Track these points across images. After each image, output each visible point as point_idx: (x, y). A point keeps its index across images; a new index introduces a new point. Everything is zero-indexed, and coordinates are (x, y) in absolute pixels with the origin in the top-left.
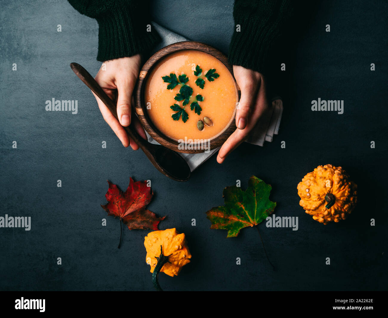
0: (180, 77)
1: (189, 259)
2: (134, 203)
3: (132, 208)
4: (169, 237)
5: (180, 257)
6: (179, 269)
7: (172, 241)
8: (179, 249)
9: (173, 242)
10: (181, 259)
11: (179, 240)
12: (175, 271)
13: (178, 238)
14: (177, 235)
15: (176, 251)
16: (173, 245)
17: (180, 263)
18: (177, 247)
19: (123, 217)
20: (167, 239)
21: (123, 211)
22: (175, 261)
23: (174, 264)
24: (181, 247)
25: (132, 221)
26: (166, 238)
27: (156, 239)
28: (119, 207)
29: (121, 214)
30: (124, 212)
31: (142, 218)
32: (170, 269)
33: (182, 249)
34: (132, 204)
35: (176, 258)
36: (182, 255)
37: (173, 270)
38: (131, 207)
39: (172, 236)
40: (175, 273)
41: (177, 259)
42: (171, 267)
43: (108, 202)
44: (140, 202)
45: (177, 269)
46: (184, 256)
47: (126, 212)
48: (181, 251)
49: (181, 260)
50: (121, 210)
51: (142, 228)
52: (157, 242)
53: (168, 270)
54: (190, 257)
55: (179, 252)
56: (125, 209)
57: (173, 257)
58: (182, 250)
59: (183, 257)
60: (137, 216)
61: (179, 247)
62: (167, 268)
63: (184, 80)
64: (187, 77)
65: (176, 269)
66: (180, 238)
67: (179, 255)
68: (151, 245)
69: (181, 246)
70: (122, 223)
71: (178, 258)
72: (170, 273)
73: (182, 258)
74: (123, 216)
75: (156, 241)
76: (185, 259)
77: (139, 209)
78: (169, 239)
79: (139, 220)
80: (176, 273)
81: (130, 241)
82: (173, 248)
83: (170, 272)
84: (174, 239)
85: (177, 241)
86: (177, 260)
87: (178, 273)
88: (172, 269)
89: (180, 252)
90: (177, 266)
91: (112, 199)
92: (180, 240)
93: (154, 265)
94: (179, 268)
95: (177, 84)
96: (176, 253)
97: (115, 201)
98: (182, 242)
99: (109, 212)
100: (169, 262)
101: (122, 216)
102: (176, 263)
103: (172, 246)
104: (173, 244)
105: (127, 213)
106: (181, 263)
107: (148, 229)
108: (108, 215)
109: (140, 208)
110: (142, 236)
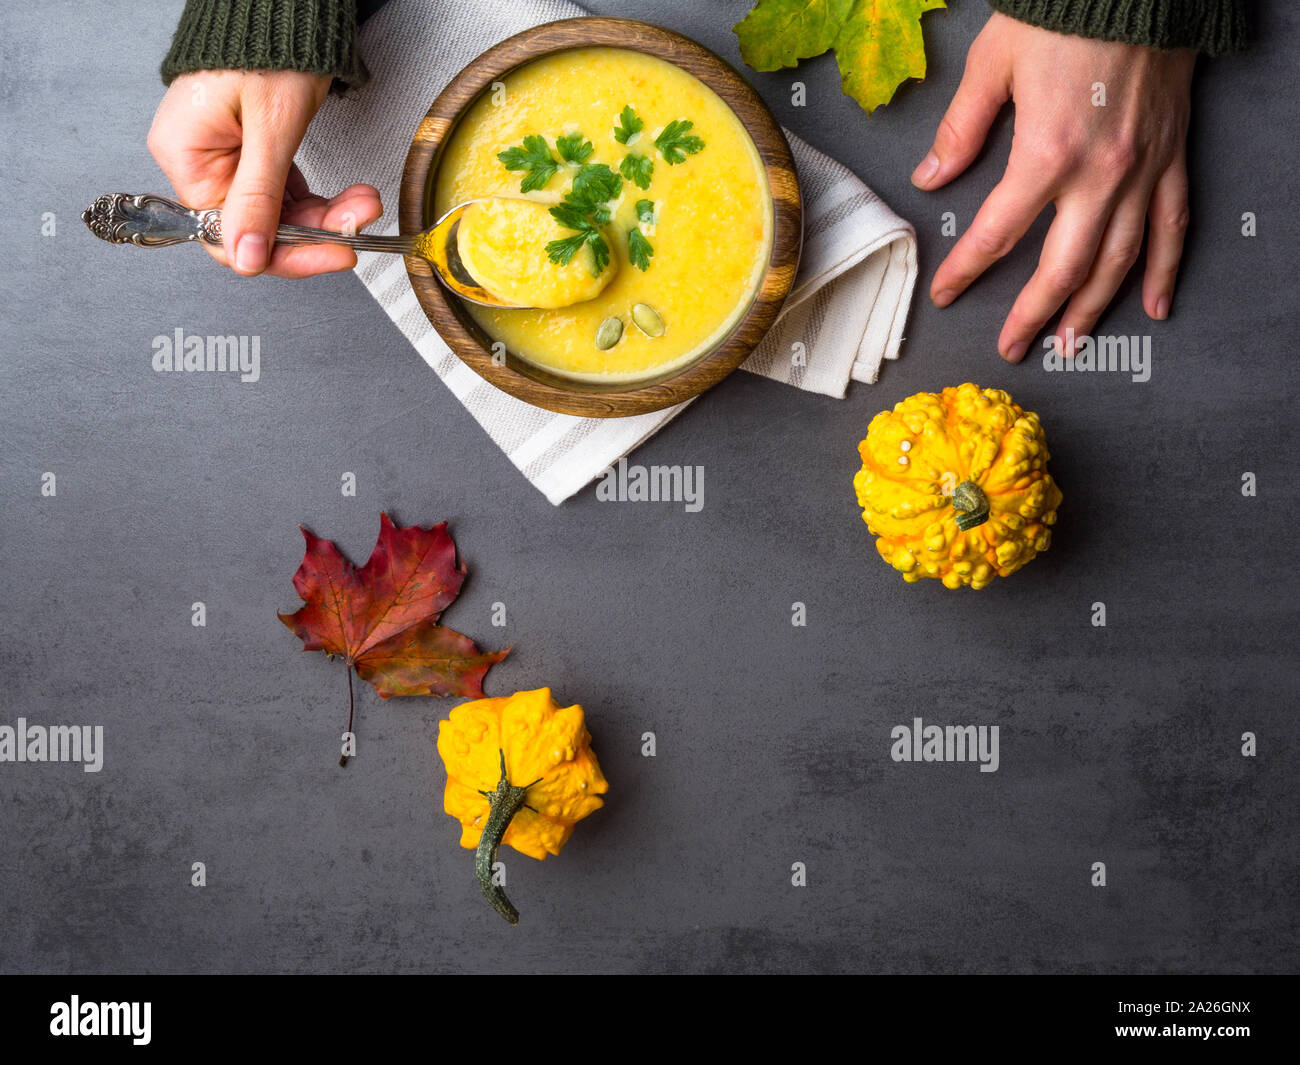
0: (561, 142)
1: (598, 795)
2: (396, 605)
3: (390, 623)
4: (528, 720)
5: (569, 791)
6: (565, 832)
7: (538, 733)
8: (563, 762)
9: (542, 737)
10: (571, 797)
11: (562, 730)
12: (551, 838)
13: (562, 723)
14: (555, 711)
15: (553, 768)
16: (545, 746)
17: (566, 812)
18: (556, 754)
19: (359, 656)
20: (521, 727)
21: (357, 632)
22: (549, 803)
23: (545, 815)
24: (569, 755)
25: (390, 667)
26: (517, 722)
27: (481, 728)
28: (343, 619)
29: (348, 646)
30: (361, 638)
31: (424, 658)
32: (533, 832)
33: (575, 759)
34: (390, 607)
35: (553, 792)
36: (576, 782)
37: (545, 837)
38: (386, 618)
39: (536, 716)
40: (549, 845)
41: (558, 797)
42: (537, 825)
43: (302, 604)
44: (417, 600)
45: (559, 833)
46: (583, 786)
47: (366, 636)
48: (570, 767)
49: (573, 800)
50: (349, 629)
51: (428, 691)
52: (485, 741)
53: (524, 837)
54: (601, 787)
55: (563, 771)
56: (366, 626)
57: (544, 789)
58: (575, 766)
59: (579, 789)
60: (406, 650)
61: (564, 754)
62: (524, 831)
63: (578, 150)
64: (585, 141)
65: (553, 833)
66: (566, 724)
67: (564, 782)
68: (463, 748)
69: (572, 748)
70: (354, 675)
71: (562, 791)
72: (534, 845)
73: (576, 794)
74: (359, 653)
75: (482, 733)
76: (586, 796)
77: (412, 626)
78: (527, 726)
79: (415, 665)
80: (554, 847)
81: (381, 738)
82: (543, 756)
83: (531, 842)
84: (546, 726)
85: (558, 732)
86: (556, 801)
87: (560, 844)
88: (539, 834)
89: (568, 773)
90: (558, 820)
91: (317, 591)
92: (569, 728)
93: (477, 818)
94: (562, 829)
95: (556, 170)
96: (554, 775)
97: (329, 598)
98: (573, 735)
99: (309, 639)
100: (530, 808)
101: (354, 650)
102: (553, 810)
103: (542, 749)
104: (544, 744)
105: (371, 641)
106: (571, 811)
107: (446, 695)
108: (303, 648)
109: (418, 621)
110: (424, 719)
